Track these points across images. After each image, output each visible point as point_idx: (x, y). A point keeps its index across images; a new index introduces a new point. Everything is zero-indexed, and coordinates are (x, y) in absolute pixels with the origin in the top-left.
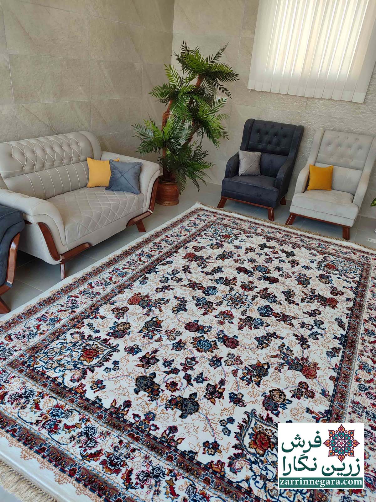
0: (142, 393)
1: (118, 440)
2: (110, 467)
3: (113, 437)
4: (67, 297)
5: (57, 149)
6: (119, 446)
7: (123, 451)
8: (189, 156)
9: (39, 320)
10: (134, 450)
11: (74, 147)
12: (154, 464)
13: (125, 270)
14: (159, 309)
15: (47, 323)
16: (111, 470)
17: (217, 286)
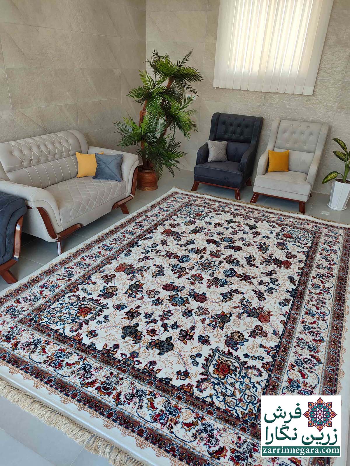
0: (127, 338)
1: (109, 372)
2: (104, 391)
3: (105, 370)
4: (63, 269)
5: (50, 146)
6: (110, 376)
7: (114, 380)
8: (164, 147)
9: (42, 287)
10: (122, 379)
11: (64, 144)
12: (138, 388)
13: (112, 246)
14: (141, 275)
15: (48, 289)
16: (104, 393)
17: (190, 255)
